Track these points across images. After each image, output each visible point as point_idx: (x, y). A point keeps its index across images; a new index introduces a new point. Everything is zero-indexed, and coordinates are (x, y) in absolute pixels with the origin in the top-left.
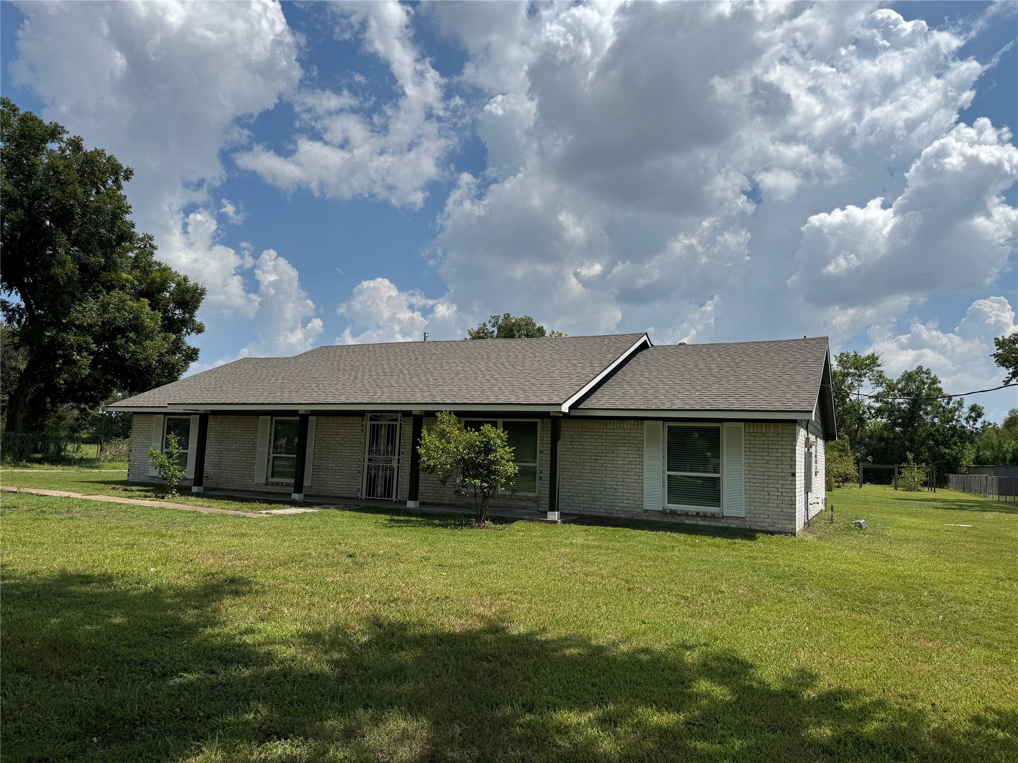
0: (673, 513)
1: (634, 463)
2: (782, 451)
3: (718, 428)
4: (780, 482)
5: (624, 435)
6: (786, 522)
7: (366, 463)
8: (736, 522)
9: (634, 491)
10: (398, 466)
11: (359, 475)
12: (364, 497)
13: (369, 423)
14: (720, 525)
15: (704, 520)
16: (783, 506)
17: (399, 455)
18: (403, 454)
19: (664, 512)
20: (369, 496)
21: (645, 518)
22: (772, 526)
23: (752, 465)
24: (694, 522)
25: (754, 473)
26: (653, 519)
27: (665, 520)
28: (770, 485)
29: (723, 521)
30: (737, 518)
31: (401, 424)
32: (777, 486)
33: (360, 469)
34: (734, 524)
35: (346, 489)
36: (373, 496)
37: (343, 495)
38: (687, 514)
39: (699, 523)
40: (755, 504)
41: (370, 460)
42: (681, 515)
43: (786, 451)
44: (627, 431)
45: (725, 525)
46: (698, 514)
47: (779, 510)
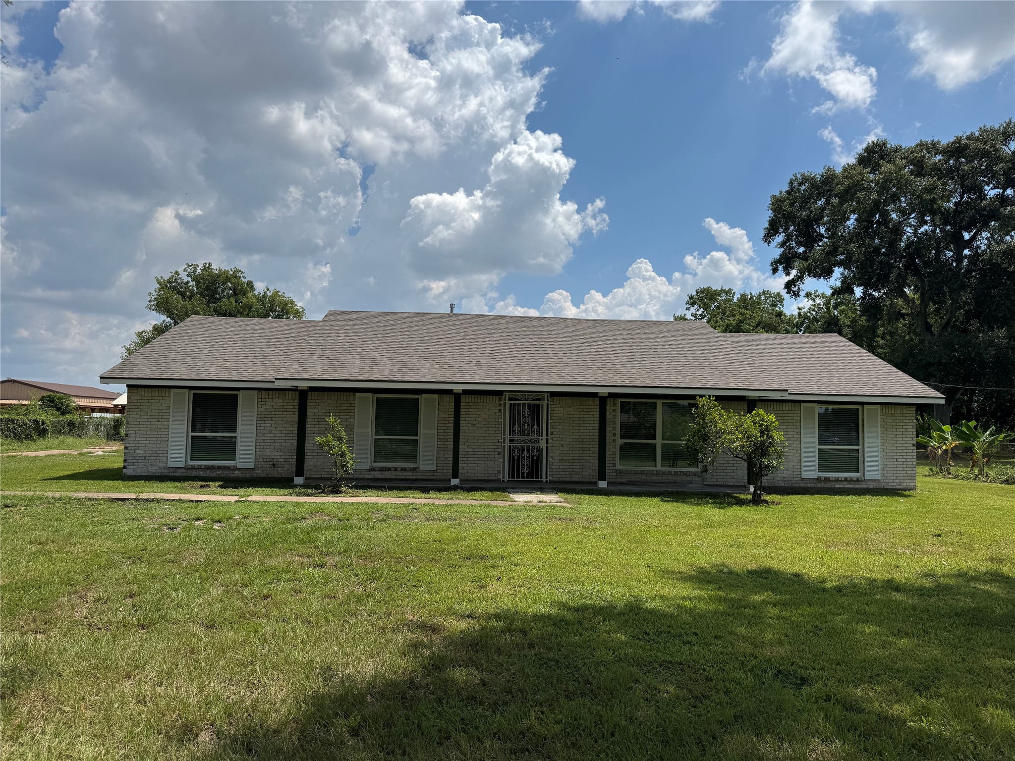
0: (827, 479)
1: (792, 439)
2: (906, 427)
3: (858, 410)
4: (905, 451)
5: (783, 415)
6: (909, 481)
7: (507, 444)
8: (874, 483)
9: (792, 464)
10: (547, 447)
11: (499, 456)
12: (506, 478)
13: (508, 403)
14: (862, 486)
15: (850, 484)
16: (907, 469)
17: (547, 435)
18: (552, 433)
19: (819, 479)
20: (513, 477)
21: (802, 485)
22: (900, 485)
23: (885, 438)
24: (842, 486)
25: (886, 445)
26: (809, 485)
27: (819, 486)
28: (898, 454)
29: (864, 483)
30: (875, 480)
31: (548, 404)
32: (903, 454)
33: (500, 450)
34: (872, 486)
35: (483, 471)
36: (518, 477)
37: (479, 478)
38: (837, 480)
39: (846, 486)
40: (887, 469)
41: (511, 441)
42: (832, 481)
43: (909, 427)
44: (785, 412)
45: (865, 486)
46: (846, 479)
47: (904, 472)
